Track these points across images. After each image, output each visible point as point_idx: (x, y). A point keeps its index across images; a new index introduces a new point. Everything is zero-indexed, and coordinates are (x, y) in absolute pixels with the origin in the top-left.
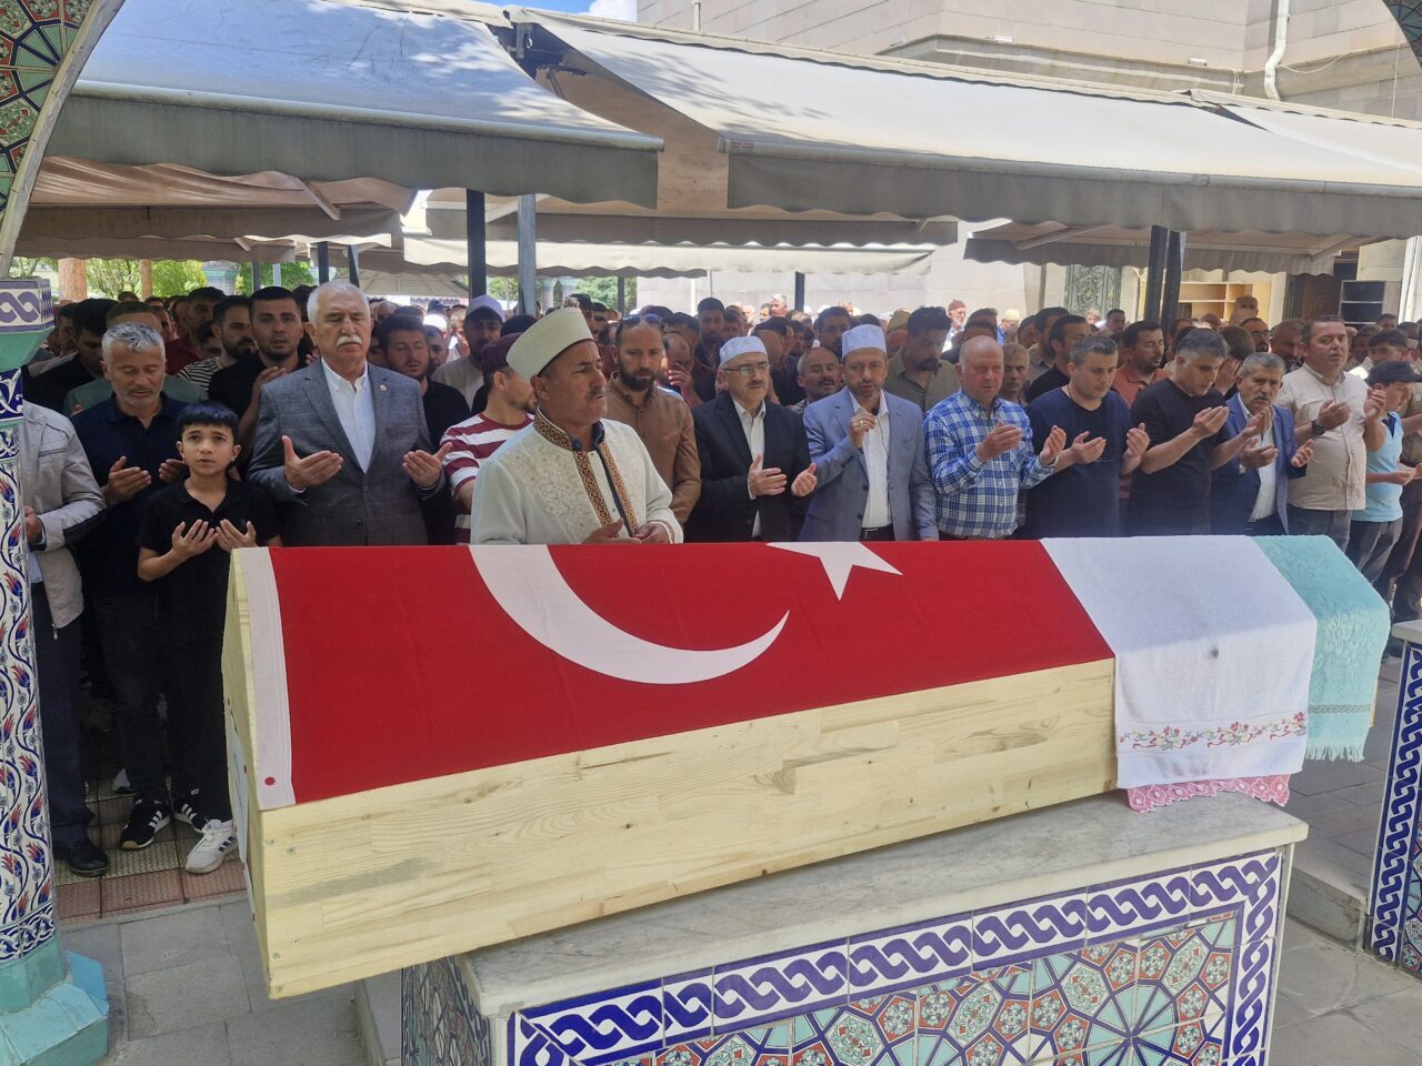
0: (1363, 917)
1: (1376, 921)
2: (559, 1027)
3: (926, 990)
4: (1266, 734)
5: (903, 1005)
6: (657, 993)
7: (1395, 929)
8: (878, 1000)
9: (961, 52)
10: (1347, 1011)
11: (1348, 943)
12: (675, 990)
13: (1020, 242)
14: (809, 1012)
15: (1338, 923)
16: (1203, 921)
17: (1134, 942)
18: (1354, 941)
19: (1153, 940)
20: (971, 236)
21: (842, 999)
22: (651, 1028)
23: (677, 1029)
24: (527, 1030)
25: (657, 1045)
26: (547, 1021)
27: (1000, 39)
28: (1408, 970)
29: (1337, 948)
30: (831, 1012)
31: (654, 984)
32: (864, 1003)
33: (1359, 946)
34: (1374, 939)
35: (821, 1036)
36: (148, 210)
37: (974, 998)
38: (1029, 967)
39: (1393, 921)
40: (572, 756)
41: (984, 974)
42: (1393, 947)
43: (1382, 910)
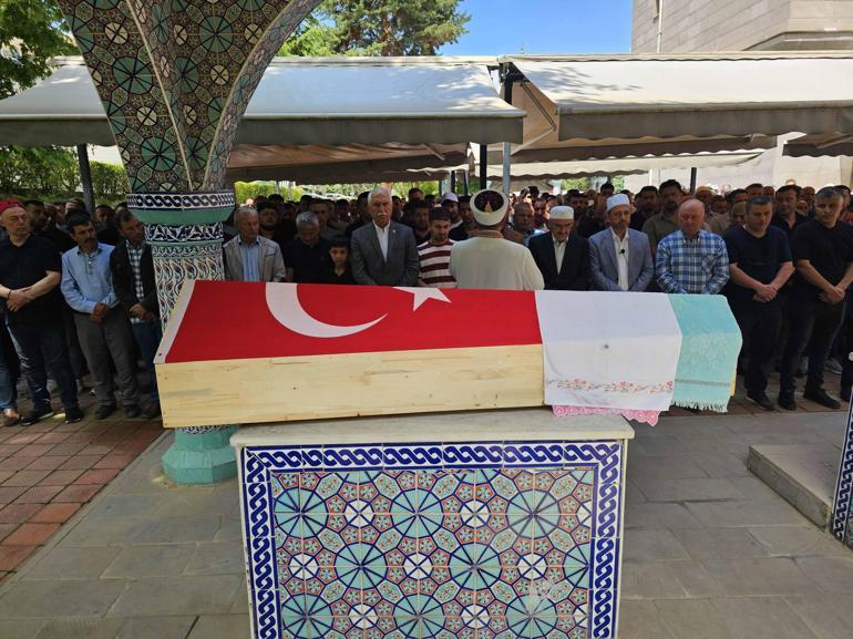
0: (829, 514)
1: (836, 518)
2: (262, 455)
3: (420, 471)
4: (649, 390)
5: (409, 476)
6: (299, 451)
7: (844, 523)
8: (397, 471)
9: (800, 40)
10: (793, 558)
11: (822, 527)
12: (307, 451)
13: (819, 144)
14: (366, 469)
15: (817, 516)
16: (573, 468)
17: (531, 470)
18: (824, 527)
19: (543, 472)
20: (786, 143)
21: (381, 468)
22: (297, 464)
23: (308, 466)
24: (249, 455)
25: (301, 470)
26: (257, 453)
27: (827, 29)
28: (849, 546)
29: (815, 529)
30: (376, 472)
31: (298, 447)
32: (391, 472)
33: (827, 530)
34: (835, 527)
35: (372, 481)
36: (370, 161)
37: (445, 480)
38: (473, 472)
39: (843, 519)
40: (268, 359)
41: (449, 470)
42: (843, 533)
43: (839, 511)
